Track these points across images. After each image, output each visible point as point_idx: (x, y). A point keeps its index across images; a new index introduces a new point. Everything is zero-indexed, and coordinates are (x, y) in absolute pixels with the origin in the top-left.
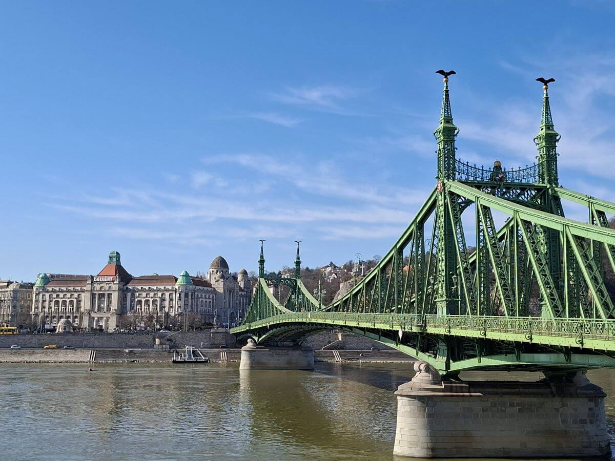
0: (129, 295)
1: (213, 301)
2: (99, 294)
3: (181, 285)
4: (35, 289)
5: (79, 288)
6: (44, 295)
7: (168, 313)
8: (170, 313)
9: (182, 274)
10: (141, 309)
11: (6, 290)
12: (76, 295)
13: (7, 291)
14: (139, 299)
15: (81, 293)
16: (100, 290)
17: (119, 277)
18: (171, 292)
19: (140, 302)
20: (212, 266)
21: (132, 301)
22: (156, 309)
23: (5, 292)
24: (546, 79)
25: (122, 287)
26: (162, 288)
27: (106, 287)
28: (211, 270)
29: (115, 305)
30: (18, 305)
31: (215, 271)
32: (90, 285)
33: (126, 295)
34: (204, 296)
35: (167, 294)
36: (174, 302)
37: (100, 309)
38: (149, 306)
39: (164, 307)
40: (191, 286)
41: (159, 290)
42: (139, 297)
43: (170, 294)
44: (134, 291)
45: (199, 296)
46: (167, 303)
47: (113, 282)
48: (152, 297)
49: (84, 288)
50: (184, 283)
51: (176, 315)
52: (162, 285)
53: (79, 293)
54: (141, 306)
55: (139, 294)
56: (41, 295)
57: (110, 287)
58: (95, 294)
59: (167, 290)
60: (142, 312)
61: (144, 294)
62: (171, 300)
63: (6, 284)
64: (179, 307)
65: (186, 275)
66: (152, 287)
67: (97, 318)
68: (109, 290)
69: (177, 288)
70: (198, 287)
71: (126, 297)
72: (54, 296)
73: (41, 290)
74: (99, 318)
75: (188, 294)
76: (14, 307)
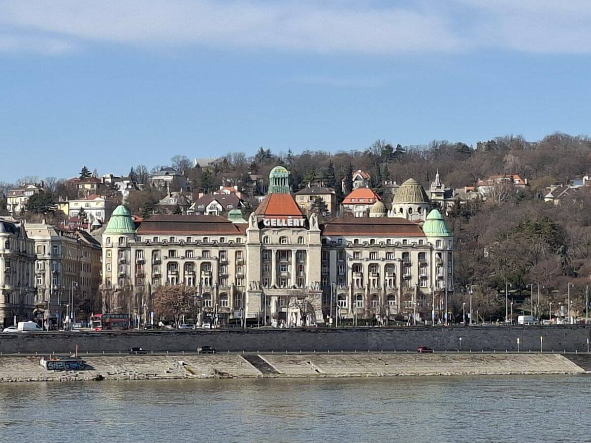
0: (334, 253)
2: (278, 252)
6: (140, 251)
8: (422, 289)
10: (362, 281)
12: (215, 252)
14: (356, 262)
16: (280, 244)
18: (422, 250)
19: (357, 268)
21: (340, 265)
22: (394, 281)
26: (402, 241)
27: (292, 237)
29: (315, 273)
35: (414, 254)
36: (429, 269)
37: (278, 281)
38: (378, 275)
39: (410, 278)
41: (396, 246)
42: (354, 258)
43: (420, 254)
44: (343, 247)
46: (414, 271)
47: (307, 227)
48: (383, 259)
52: (398, 237)
53: (220, 248)
54: (362, 275)
55: (354, 253)
56: (133, 250)
57: (301, 237)
58: (270, 251)
59: (414, 246)
61: (365, 253)
62: (423, 264)
64: (439, 278)
66: (378, 240)
67: (277, 298)
68: (299, 244)
69: (434, 244)
72: (165, 252)
74: (279, 297)
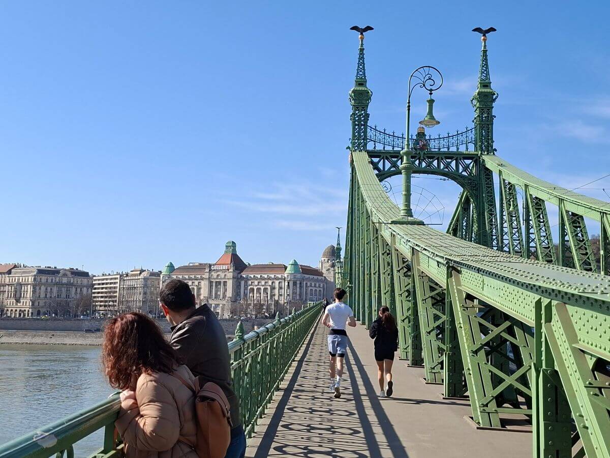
0: (243, 283)
1: (324, 290)
2: (216, 282)
3: (289, 274)
4: (161, 276)
5: (199, 276)
7: (278, 301)
8: (280, 302)
9: (291, 263)
10: (253, 297)
11: (139, 277)
12: (196, 283)
13: (139, 279)
14: (252, 287)
15: (201, 281)
16: (217, 278)
17: (233, 266)
18: (280, 281)
19: (252, 290)
20: (324, 255)
21: (246, 289)
22: (267, 297)
23: (137, 279)
24: (484, 29)
25: (236, 275)
26: (273, 276)
27: (222, 275)
28: (323, 259)
29: (229, 293)
30: (148, 291)
31: (326, 259)
32: (208, 274)
33: (240, 283)
34: (313, 285)
35: (277, 282)
36: (283, 290)
37: (217, 297)
38: (260, 294)
39: (274, 295)
40: (300, 275)
41: (269, 278)
42: (251, 285)
43: (279, 283)
44: (247, 279)
45: (309, 285)
46: (276, 291)
47: (228, 270)
48: (263, 286)
49: (204, 276)
50: (293, 272)
51: (285, 303)
52: (272, 274)
53: (199, 281)
54: (253, 294)
55: (252, 282)
57: (225, 275)
58: (213, 282)
59: (277, 279)
60: (254, 300)
61: (256, 283)
62: (280, 288)
63: (139, 272)
64: (288, 295)
65: (295, 264)
66: (263, 276)
67: (214, 305)
68: (224, 278)
69: (286, 277)
70: (307, 276)
71: (240, 285)
73: (167, 278)
74: (215, 305)
75: (296, 282)
76: (145, 293)
